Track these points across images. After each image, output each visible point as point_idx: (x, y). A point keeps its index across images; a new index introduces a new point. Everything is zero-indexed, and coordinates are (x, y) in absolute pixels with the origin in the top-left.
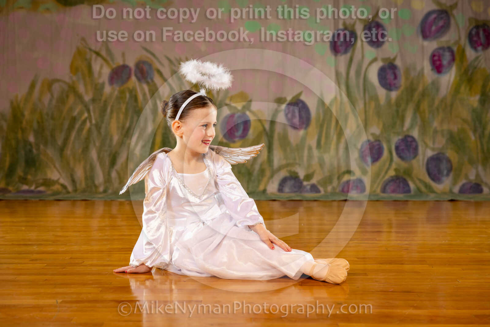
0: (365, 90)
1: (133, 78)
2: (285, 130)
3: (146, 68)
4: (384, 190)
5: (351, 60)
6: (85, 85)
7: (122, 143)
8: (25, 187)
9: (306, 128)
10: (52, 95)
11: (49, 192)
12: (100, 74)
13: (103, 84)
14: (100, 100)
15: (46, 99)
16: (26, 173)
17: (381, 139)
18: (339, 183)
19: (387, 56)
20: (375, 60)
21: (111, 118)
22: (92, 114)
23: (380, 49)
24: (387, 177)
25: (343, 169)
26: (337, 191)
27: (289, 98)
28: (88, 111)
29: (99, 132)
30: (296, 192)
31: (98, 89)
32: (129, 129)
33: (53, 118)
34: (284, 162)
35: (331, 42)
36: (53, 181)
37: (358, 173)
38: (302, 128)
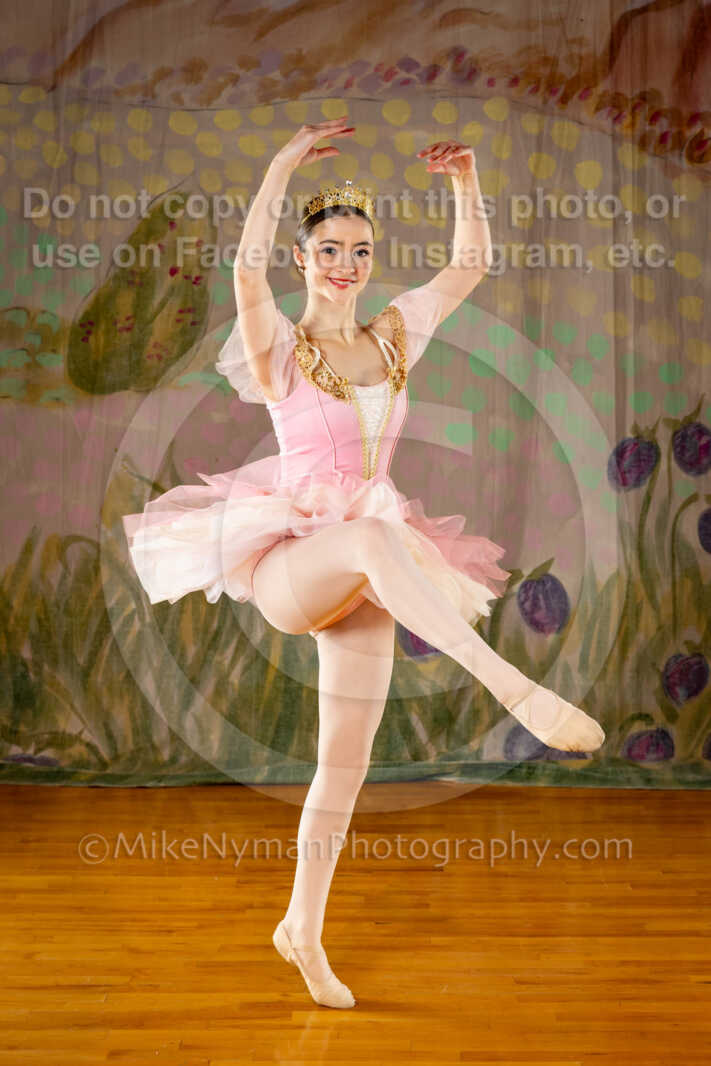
0: (673, 556)
2: (519, 635)
5: (648, 499)
7: (203, 661)
8: (16, 750)
9: (559, 630)
10: (66, 567)
15: (55, 574)
16: (16, 721)
17: (702, 651)
20: (693, 499)
21: (181, 611)
23: (703, 477)
25: (631, 712)
26: (620, 754)
27: (527, 572)
28: (138, 598)
29: (160, 641)
32: (218, 633)
33: (68, 612)
35: (610, 464)
36: (70, 735)
37: (660, 720)
38: (550, 632)
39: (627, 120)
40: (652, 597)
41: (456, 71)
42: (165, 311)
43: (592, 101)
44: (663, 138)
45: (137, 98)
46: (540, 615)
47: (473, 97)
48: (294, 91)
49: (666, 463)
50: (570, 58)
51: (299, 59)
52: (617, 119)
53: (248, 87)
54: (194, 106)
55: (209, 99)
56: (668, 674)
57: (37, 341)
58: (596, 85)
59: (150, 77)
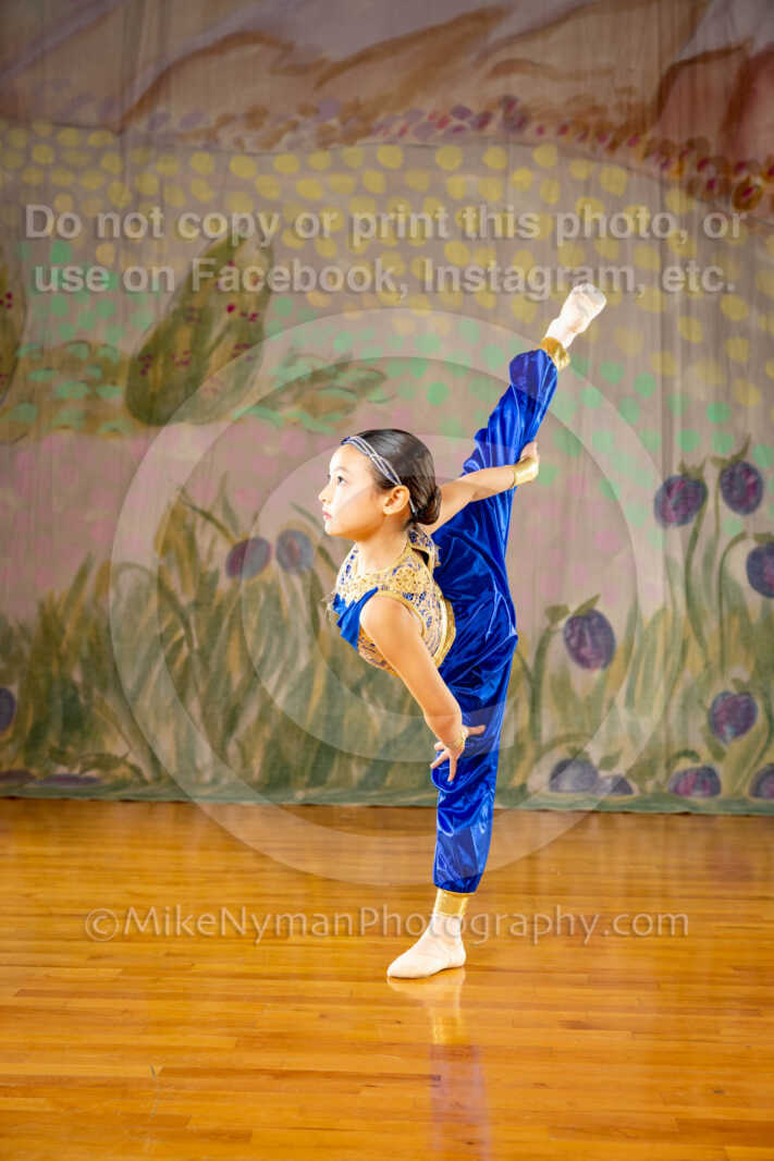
0: (720, 595)
1: (274, 564)
2: (564, 671)
3: (298, 544)
4: (756, 792)
5: (695, 536)
6: (182, 576)
7: (248, 689)
8: (62, 770)
9: (605, 666)
10: (118, 594)
11: (107, 781)
12: (210, 554)
13: (216, 575)
14: (209, 604)
16: (63, 743)
17: (751, 690)
18: (668, 774)
19: (764, 530)
20: (742, 537)
21: (229, 638)
22: (194, 631)
23: (750, 517)
24: (763, 765)
25: (677, 748)
26: (666, 790)
27: (573, 608)
28: (187, 625)
29: (206, 667)
30: (583, 790)
31: (206, 584)
32: (263, 661)
34: (561, 732)
35: (656, 500)
36: (116, 758)
37: (706, 757)
38: (596, 667)
39: (675, 166)
40: (699, 634)
41: (507, 120)
42: (221, 347)
43: (641, 147)
44: (711, 184)
45: (200, 143)
46: (586, 651)
47: (525, 144)
48: (350, 138)
49: (714, 501)
50: (620, 106)
51: (356, 107)
52: (665, 166)
53: (307, 133)
54: (256, 150)
55: (269, 144)
56: (715, 711)
57: (97, 373)
58: (644, 131)
59: (213, 123)
